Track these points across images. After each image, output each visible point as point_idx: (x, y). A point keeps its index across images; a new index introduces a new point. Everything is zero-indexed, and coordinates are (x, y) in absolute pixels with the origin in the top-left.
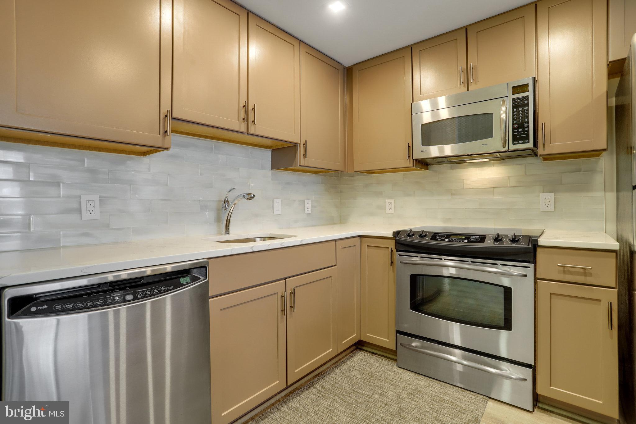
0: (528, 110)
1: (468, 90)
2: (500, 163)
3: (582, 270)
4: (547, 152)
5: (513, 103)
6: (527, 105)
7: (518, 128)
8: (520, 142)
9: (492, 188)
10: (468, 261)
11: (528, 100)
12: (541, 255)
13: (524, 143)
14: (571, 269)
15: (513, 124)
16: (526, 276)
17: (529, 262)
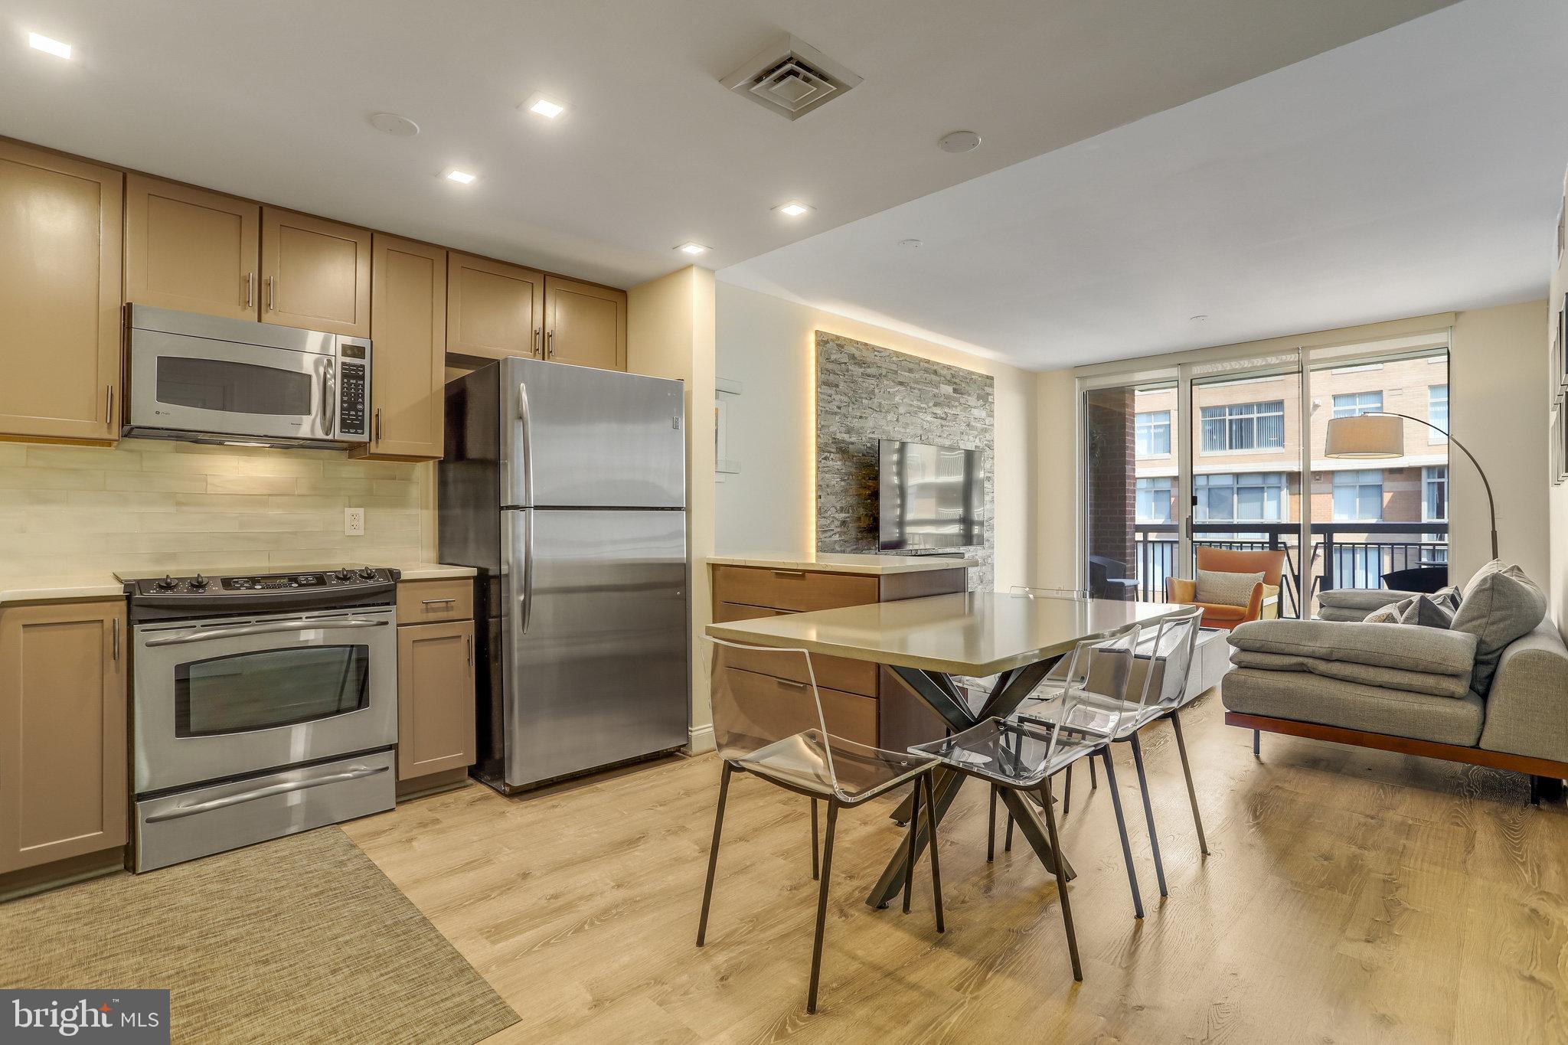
0: (363, 385)
1: (260, 320)
2: (285, 453)
3: (444, 605)
4: (380, 450)
5: (343, 369)
6: (363, 378)
7: (349, 409)
8: (351, 431)
9: (265, 495)
10: (301, 618)
11: (364, 371)
12: (402, 591)
13: (356, 433)
14: (433, 605)
15: (342, 402)
16: (386, 623)
17: (388, 604)
